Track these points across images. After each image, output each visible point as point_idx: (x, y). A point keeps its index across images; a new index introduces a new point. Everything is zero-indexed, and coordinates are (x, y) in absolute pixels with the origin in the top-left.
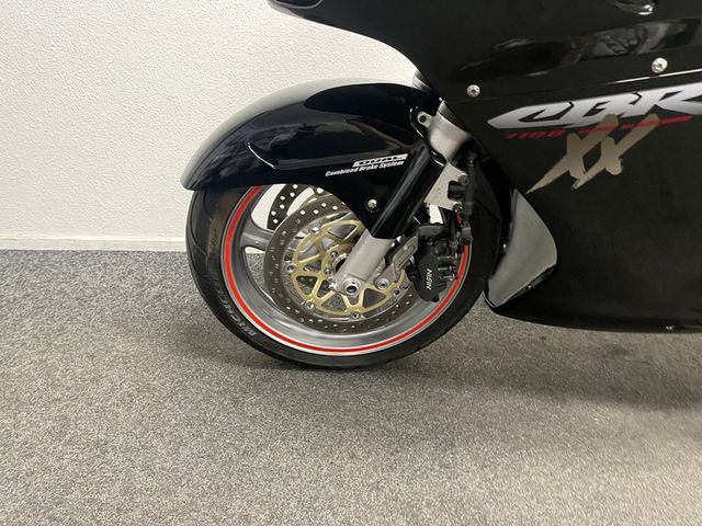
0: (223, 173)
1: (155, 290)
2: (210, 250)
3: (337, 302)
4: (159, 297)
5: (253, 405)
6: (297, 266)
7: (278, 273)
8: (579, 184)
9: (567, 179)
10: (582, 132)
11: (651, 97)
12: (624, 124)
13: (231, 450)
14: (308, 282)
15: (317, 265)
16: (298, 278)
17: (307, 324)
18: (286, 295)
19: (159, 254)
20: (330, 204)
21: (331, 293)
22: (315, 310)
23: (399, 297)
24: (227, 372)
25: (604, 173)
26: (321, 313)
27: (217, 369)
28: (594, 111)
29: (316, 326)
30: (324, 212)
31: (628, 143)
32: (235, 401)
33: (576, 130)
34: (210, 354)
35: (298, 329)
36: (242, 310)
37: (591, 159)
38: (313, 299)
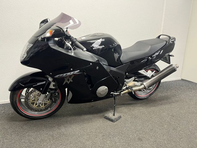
0: (16, 87)
1: (3, 112)
2: (14, 101)
3: (39, 106)
4: (4, 113)
5: (25, 127)
6: (30, 101)
7: (27, 103)
8: (68, 83)
9: (66, 83)
10: (66, 77)
11: (72, 73)
12: (70, 76)
13: (21, 134)
14: (33, 103)
15: (34, 100)
16: (31, 103)
17: (34, 111)
18: (29, 106)
19: (3, 104)
20: (35, 90)
21: (38, 105)
22: (35, 108)
23: (50, 103)
24: (20, 123)
25: (71, 82)
26: (36, 108)
27: (17, 123)
28: (66, 75)
29: (36, 111)
30: (34, 91)
31: (72, 78)
32: (22, 127)
33: (65, 77)
34: (16, 121)
35: (33, 112)
36: (21, 110)
37: (68, 80)
38: (34, 106)
